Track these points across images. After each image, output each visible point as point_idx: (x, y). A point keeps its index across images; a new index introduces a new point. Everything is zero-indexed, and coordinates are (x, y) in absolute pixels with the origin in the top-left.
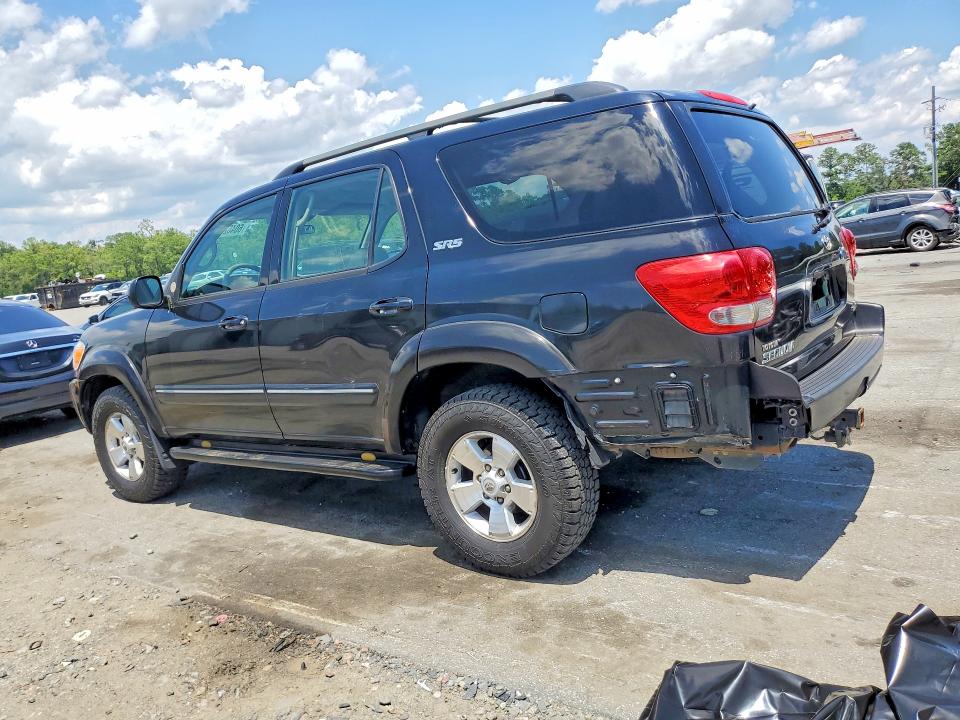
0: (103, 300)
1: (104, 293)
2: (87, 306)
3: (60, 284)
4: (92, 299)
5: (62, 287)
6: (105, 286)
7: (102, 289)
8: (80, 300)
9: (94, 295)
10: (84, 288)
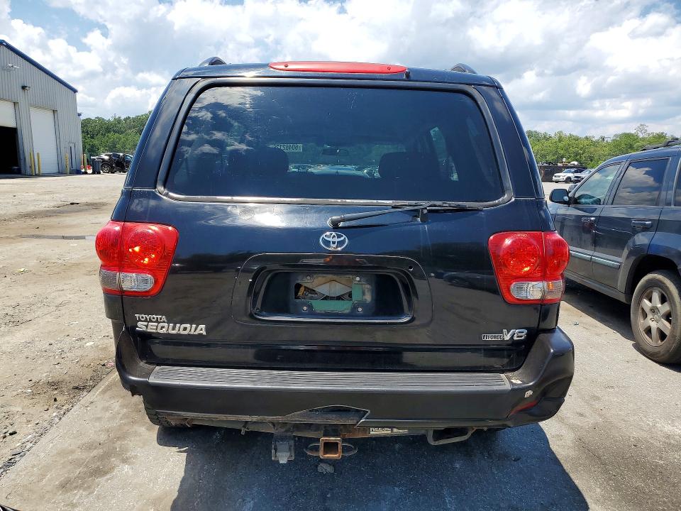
0: (568, 180)
1: (570, 175)
2: (557, 182)
3: (545, 164)
4: (561, 177)
5: (545, 167)
6: (573, 170)
7: (570, 172)
8: (554, 177)
9: (563, 175)
10: (560, 170)
